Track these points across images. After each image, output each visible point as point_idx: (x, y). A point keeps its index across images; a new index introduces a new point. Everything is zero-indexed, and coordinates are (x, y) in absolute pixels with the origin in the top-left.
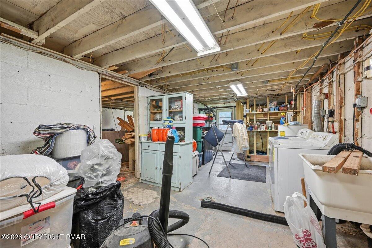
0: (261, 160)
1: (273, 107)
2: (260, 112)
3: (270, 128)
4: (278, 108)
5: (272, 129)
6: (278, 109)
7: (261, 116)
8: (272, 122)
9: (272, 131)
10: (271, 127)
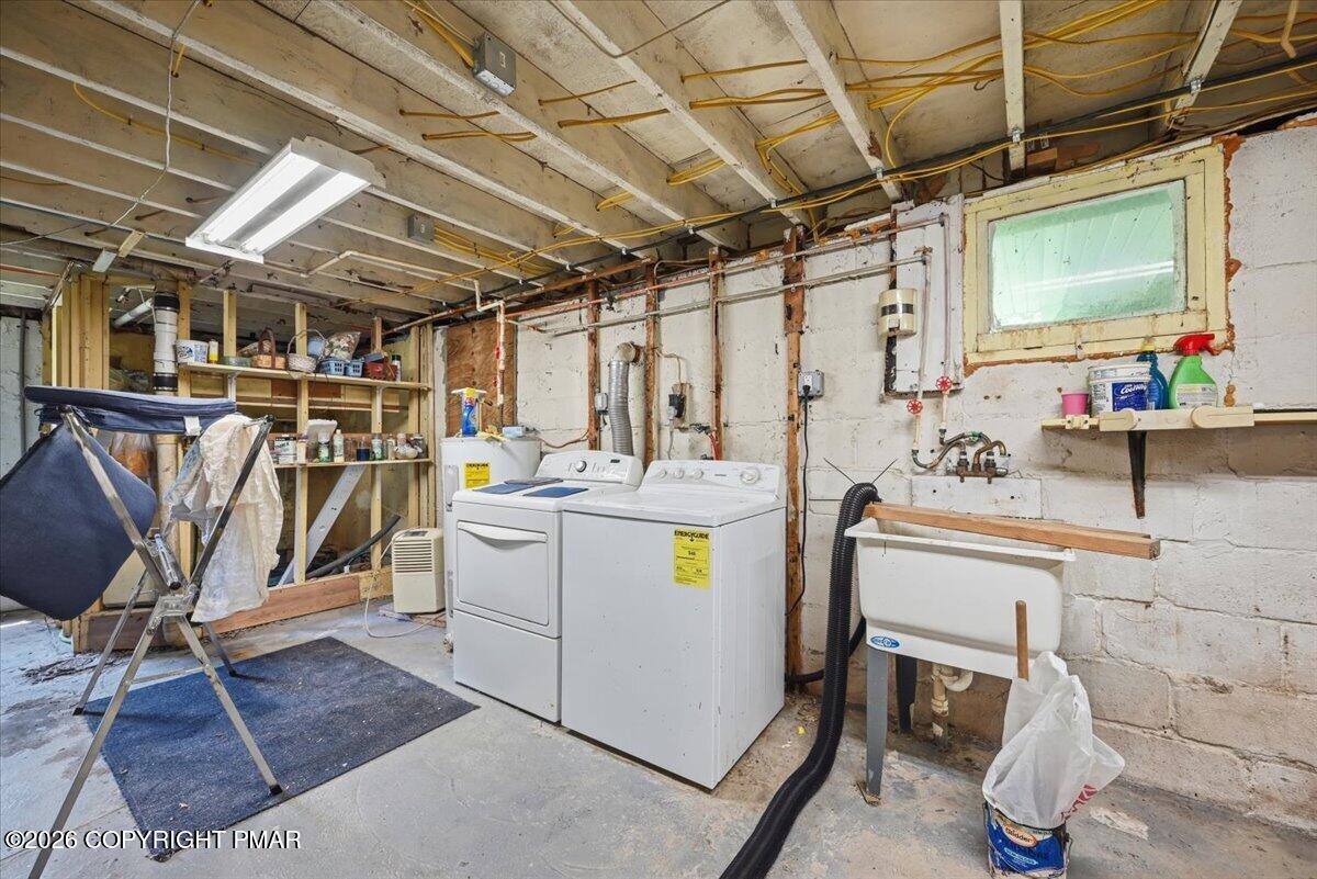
0: (269, 615)
1: (344, 355)
2: (273, 368)
3: (324, 453)
4: (359, 363)
5: (332, 456)
6: (361, 369)
7: (261, 391)
8: (334, 422)
9: (331, 464)
10: (331, 446)
